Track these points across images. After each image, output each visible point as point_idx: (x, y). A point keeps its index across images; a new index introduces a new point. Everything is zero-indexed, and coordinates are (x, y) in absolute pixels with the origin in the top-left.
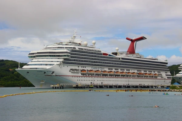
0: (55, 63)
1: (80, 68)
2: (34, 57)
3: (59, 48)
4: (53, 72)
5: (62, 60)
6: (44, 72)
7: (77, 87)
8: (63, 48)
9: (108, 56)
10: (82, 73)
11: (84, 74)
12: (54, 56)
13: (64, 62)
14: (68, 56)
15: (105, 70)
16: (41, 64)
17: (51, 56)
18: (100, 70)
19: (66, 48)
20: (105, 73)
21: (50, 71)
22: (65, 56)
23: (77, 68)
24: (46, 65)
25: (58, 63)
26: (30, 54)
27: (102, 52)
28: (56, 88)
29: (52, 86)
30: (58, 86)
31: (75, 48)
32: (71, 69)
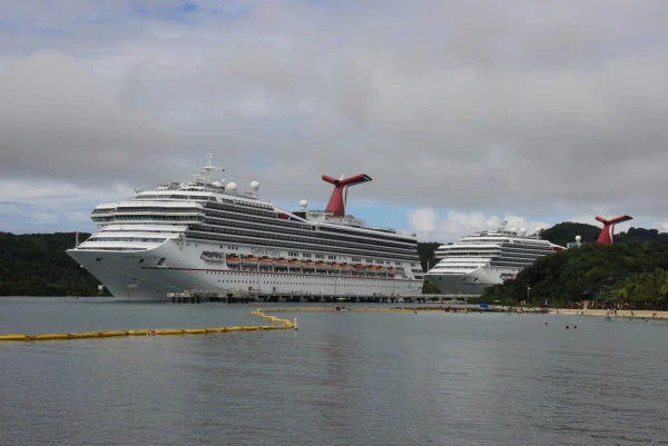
0: (169, 237)
1: (226, 251)
2: (109, 218)
3: (173, 196)
4: (163, 260)
5: (183, 229)
6: (140, 259)
7: (231, 299)
8: (186, 197)
9: (289, 221)
10: (229, 262)
11: (235, 265)
12: (164, 217)
13: (189, 235)
14: (199, 218)
15: (281, 256)
16: (132, 239)
17: (155, 217)
18: (270, 256)
19: (193, 197)
20: (283, 264)
21: (155, 257)
22: (191, 217)
23: (218, 250)
24: (145, 240)
25: (176, 236)
26: (96, 211)
27: (277, 210)
28: (185, 300)
29: (172, 295)
30: (188, 295)
31: (213, 198)
32: (205, 253)
